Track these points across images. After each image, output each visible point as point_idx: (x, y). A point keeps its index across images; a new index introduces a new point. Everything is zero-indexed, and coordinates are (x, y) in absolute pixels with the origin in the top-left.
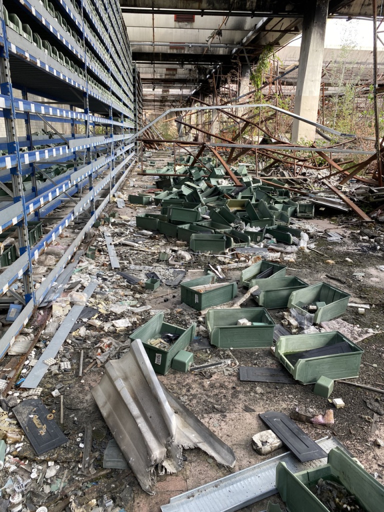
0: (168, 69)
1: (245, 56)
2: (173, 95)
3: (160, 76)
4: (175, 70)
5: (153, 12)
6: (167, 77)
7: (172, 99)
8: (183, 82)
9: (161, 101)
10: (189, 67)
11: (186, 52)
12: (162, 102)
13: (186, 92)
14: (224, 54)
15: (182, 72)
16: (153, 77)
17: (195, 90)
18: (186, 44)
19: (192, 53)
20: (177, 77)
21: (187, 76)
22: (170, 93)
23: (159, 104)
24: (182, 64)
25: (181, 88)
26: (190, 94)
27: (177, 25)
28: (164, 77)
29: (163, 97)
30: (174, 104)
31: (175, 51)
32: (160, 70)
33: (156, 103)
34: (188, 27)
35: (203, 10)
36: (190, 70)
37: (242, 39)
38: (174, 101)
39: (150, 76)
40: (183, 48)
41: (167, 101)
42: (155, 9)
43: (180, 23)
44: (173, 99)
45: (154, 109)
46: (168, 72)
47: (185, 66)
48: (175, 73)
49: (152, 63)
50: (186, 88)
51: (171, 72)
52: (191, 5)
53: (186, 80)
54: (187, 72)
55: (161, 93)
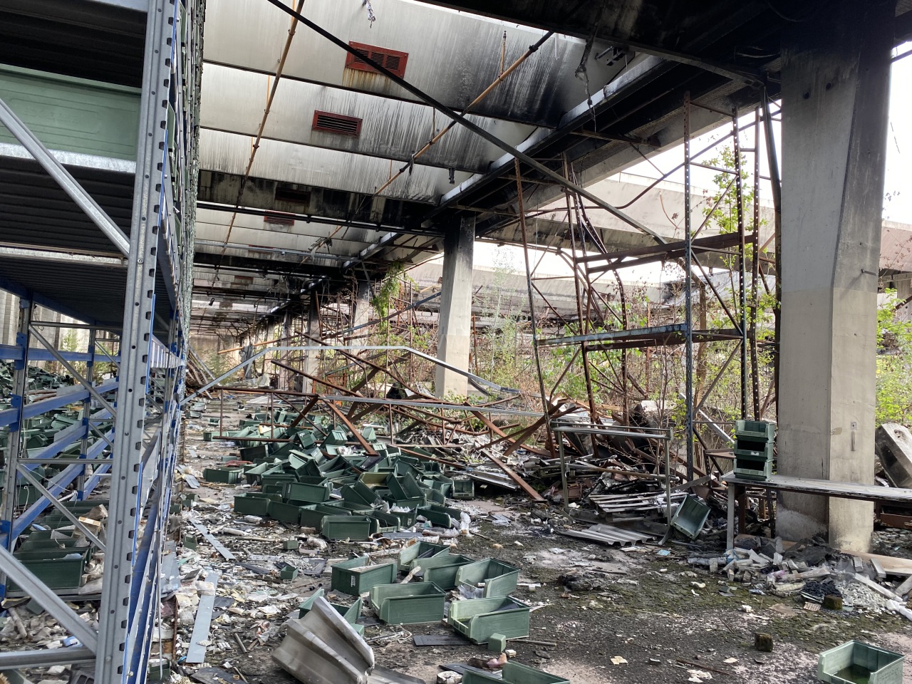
0: (237, 277)
1: (363, 272)
2: (237, 312)
3: (223, 284)
4: (251, 278)
5: (236, 211)
6: (235, 287)
7: (234, 317)
8: (261, 295)
9: (214, 319)
10: (276, 277)
11: (273, 259)
12: (216, 321)
13: (262, 309)
14: (332, 265)
15: (260, 282)
16: (210, 285)
17: (277, 308)
18: (275, 249)
19: (283, 260)
20: (251, 288)
21: (269, 289)
22: (233, 309)
23: (209, 323)
24: (264, 273)
25: (255, 303)
26: (268, 312)
27: (268, 226)
28: (228, 286)
29: (219, 314)
30: (236, 324)
31: (256, 256)
32: (227, 278)
33: (204, 322)
34: (285, 230)
35: (309, 215)
36: (276, 281)
37: (361, 251)
38: (237, 321)
39: (205, 284)
40: (271, 253)
41: (225, 319)
42: (239, 207)
43: (272, 225)
44: (237, 317)
45: (198, 331)
46: (237, 281)
47: (268, 276)
48: (249, 282)
49: (215, 268)
50: (265, 303)
51: (243, 281)
52: (293, 208)
53: (266, 293)
54: (271, 282)
55: (218, 307)
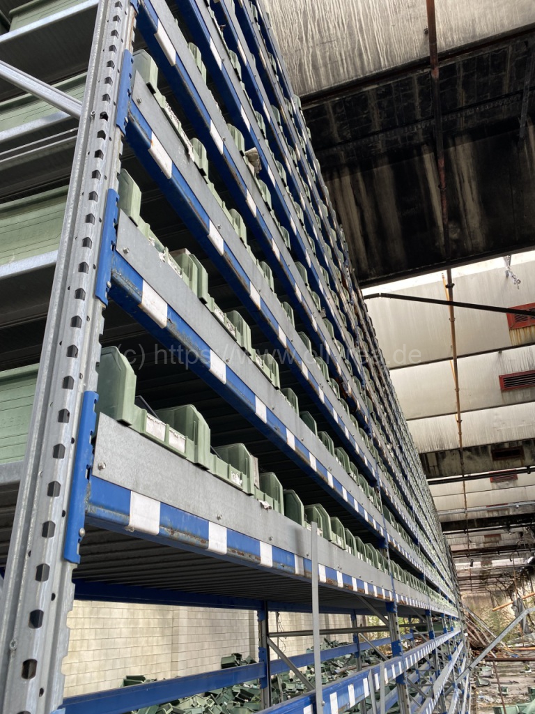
0: (486, 536)
2: (498, 568)
3: (477, 545)
4: (499, 535)
5: (464, 479)
6: (487, 545)
7: (497, 573)
8: (513, 549)
10: (520, 529)
11: (511, 513)
12: (483, 579)
13: (518, 561)
15: (508, 537)
16: (467, 548)
17: (531, 558)
18: (509, 505)
19: (520, 512)
20: (501, 544)
21: (517, 541)
22: (494, 565)
23: (478, 581)
24: (508, 528)
25: (510, 557)
26: (525, 563)
27: (495, 485)
28: (482, 546)
29: (484, 572)
33: (473, 581)
35: (528, 467)
36: (521, 534)
38: (501, 576)
39: (462, 547)
40: (507, 509)
41: (490, 576)
42: (465, 476)
43: (499, 484)
44: (500, 573)
45: (471, 590)
46: (488, 540)
48: (498, 539)
49: (465, 532)
51: (493, 539)
52: (511, 464)
54: (517, 535)
55: (480, 566)
